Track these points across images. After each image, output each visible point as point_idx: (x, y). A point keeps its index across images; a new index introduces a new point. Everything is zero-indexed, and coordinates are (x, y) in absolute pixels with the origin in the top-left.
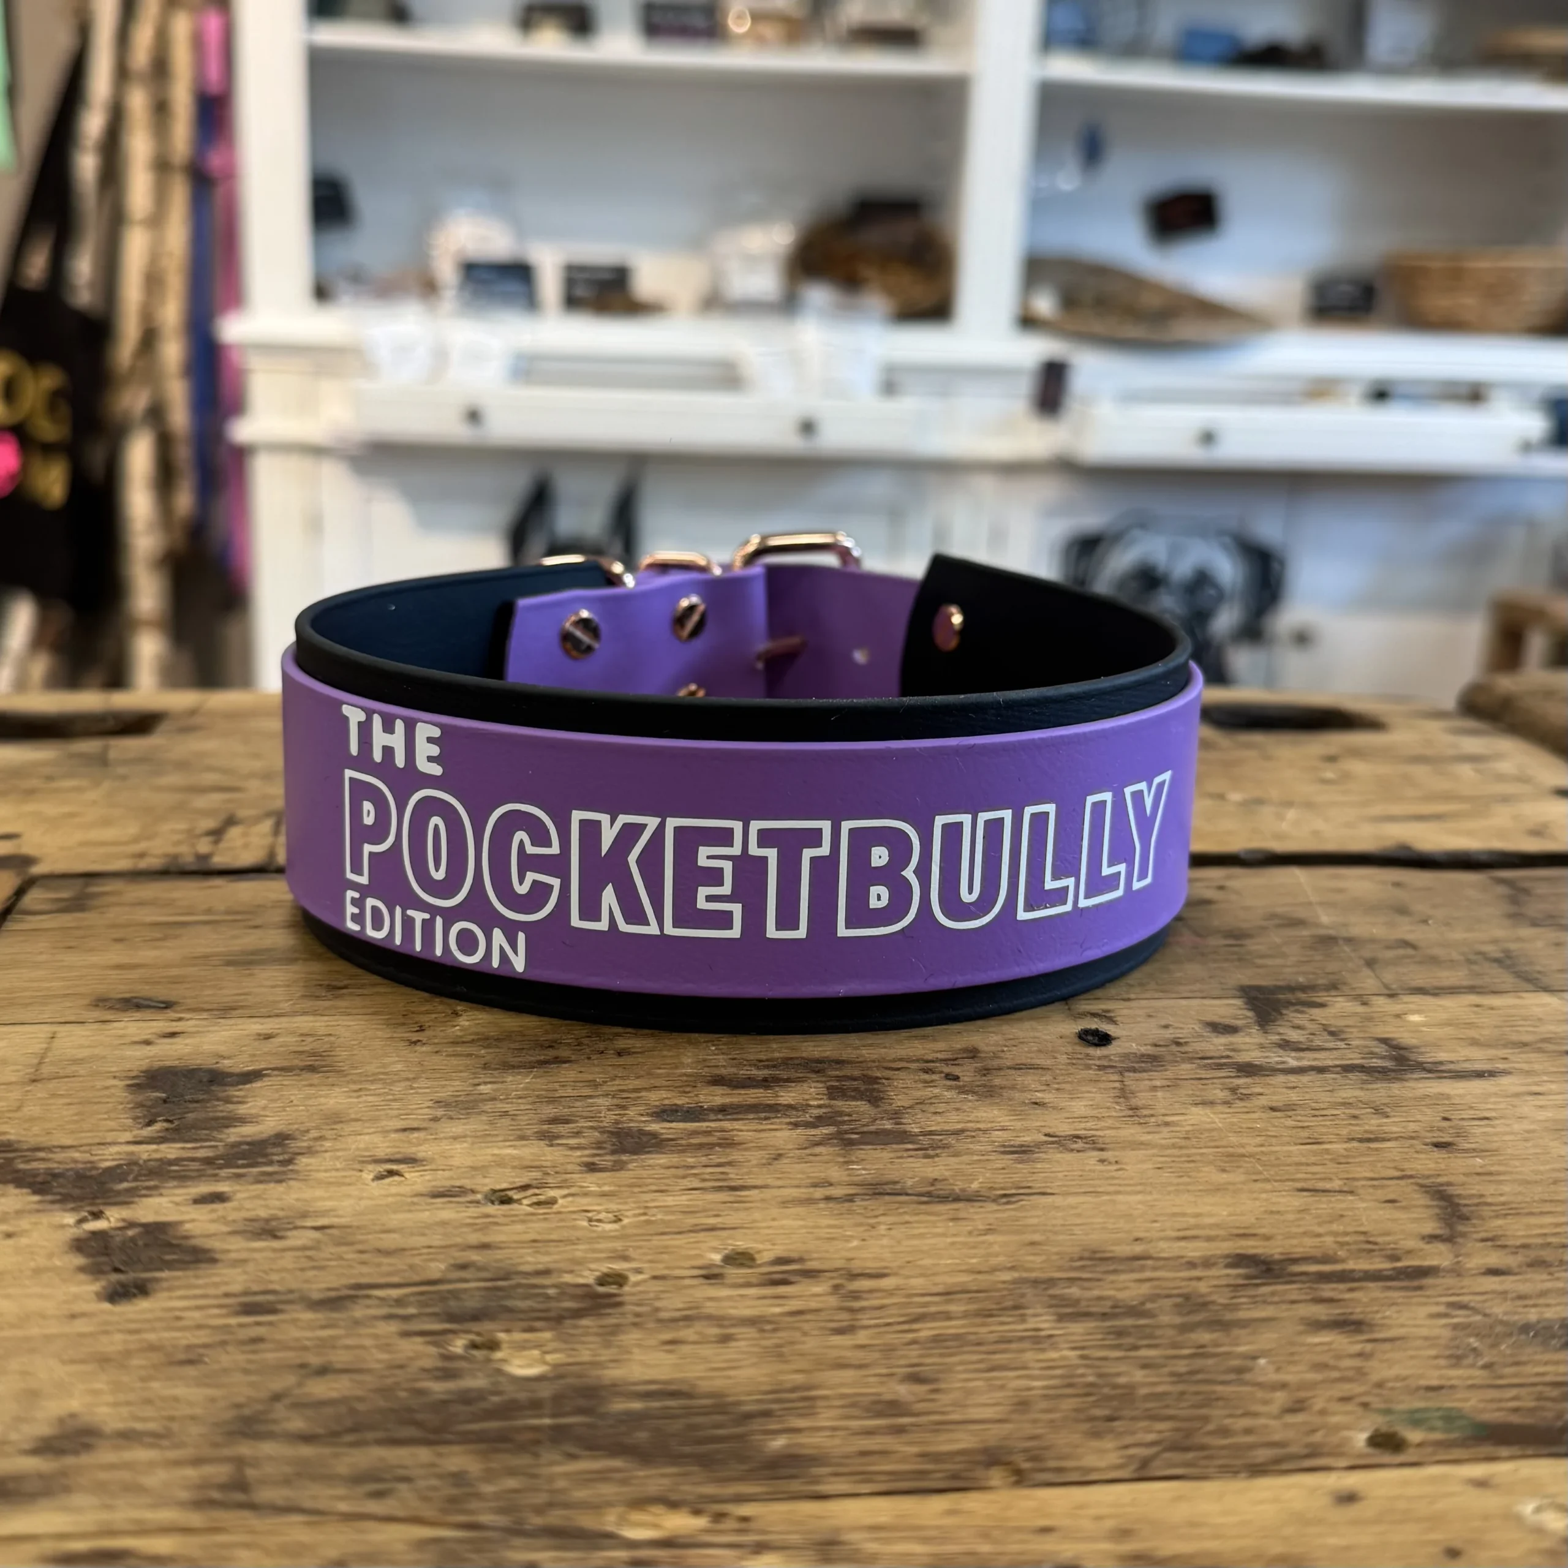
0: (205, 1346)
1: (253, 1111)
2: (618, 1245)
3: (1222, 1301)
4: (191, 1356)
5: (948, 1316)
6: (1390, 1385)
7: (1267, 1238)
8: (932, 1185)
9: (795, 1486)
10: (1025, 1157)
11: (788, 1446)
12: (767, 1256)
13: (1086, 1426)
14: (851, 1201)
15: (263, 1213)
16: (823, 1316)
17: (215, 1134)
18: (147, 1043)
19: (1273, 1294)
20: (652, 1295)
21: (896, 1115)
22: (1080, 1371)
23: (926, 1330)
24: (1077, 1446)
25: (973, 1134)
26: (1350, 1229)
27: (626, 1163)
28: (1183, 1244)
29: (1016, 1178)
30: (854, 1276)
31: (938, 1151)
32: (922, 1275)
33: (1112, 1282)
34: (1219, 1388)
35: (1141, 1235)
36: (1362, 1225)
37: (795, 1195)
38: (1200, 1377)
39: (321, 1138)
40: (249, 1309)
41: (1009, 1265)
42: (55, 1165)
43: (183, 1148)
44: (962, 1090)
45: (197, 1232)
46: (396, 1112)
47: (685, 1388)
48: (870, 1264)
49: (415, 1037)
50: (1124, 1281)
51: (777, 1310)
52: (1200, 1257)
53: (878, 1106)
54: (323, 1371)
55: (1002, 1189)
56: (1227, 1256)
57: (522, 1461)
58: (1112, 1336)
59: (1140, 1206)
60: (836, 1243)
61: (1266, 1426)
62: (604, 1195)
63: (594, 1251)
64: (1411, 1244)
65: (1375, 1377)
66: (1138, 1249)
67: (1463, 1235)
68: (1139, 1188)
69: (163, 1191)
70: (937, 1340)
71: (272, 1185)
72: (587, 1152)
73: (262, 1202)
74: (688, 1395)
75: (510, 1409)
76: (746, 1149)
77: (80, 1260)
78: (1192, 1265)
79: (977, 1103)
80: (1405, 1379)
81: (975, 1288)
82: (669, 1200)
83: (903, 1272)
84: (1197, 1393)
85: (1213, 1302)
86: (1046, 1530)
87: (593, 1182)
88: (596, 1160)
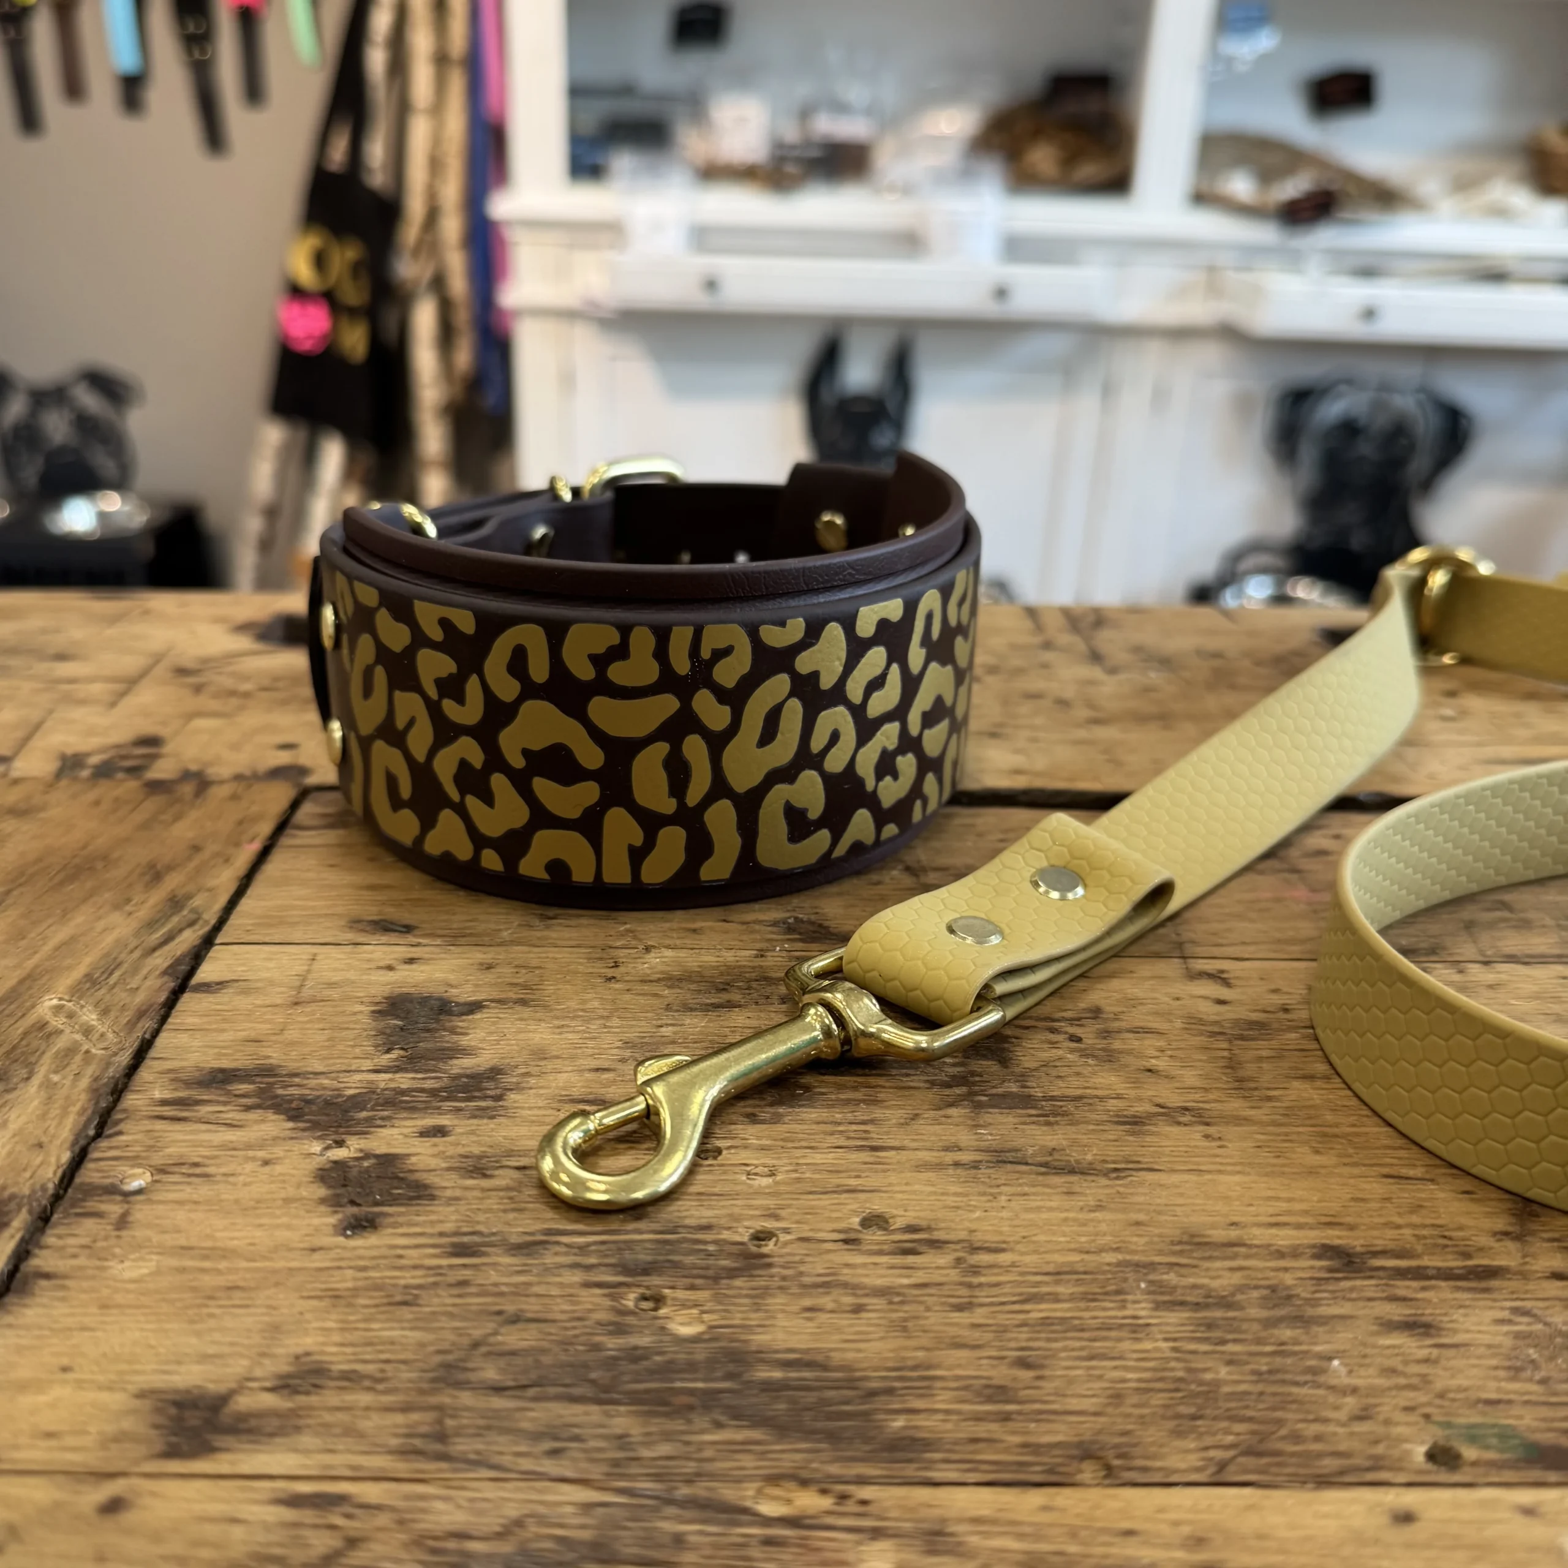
0: (420, 1287)
1: (473, 1044)
2: (771, 1202)
3: (1304, 1295)
4: (409, 1298)
5: (1056, 1298)
6: (1452, 1395)
7: (1352, 1228)
8: (1051, 1155)
9: (910, 1471)
10: (1137, 1128)
11: (905, 1428)
12: (899, 1223)
13: (1171, 1424)
14: (976, 1168)
15: (476, 1150)
16: (946, 1290)
17: (441, 1065)
18: (390, 968)
19: (1352, 1289)
20: (797, 1258)
21: (1022, 1078)
22: (1173, 1364)
23: (1038, 1311)
24: (1161, 1446)
25: (1090, 1101)
26: (1428, 1221)
27: (782, 1115)
28: (1273, 1231)
29: (1127, 1151)
30: (975, 1249)
31: (1058, 1119)
32: (1036, 1252)
33: (1207, 1269)
34: (1295, 1390)
35: (1235, 1219)
36: (1439, 1217)
37: (927, 1158)
38: (1279, 1376)
39: (527, 1074)
40: (461, 1250)
41: (1115, 1246)
42: (307, 1092)
43: (414, 1079)
44: (1085, 1054)
45: (421, 1166)
46: (590, 1051)
47: (820, 1358)
48: (989, 1237)
49: (610, 973)
50: (1218, 1269)
51: (905, 1281)
52: (1287, 1247)
53: (1007, 1067)
54: (516, 1319)
55: (1114, 1162)
56: (1314, 1246)
57: (678, 1425)
58: (1202, 1329)
59: (1238, 1188)
60: (960, 1212)
61: (1335, 1434)
62: (763, 1148)
63: (750, 1207)
64: (1484, 1240)
65: (1439, 1385)
66: (1233, 1234)
67: (1532, 1233)
68: (1239, 1168)
69: (397, 1123)
70: (1046, 1322)
71: (485, 1121)
73: (475, 1138)
74: (825, 1368)
75: (668, 1370)
76: (887, 1108)
77: (322, 1191)
78: (1280, 1254)
79: (1096, 1068)
80: (1466, 1390)
81: (1082, 1269)
82: (818, 1158)
83: (1019, 1247)
84: (1275, 1394)
85: (1298, 1296)
86: (1129, 1533)
87: (751, 1134)
88: (756, 1112)
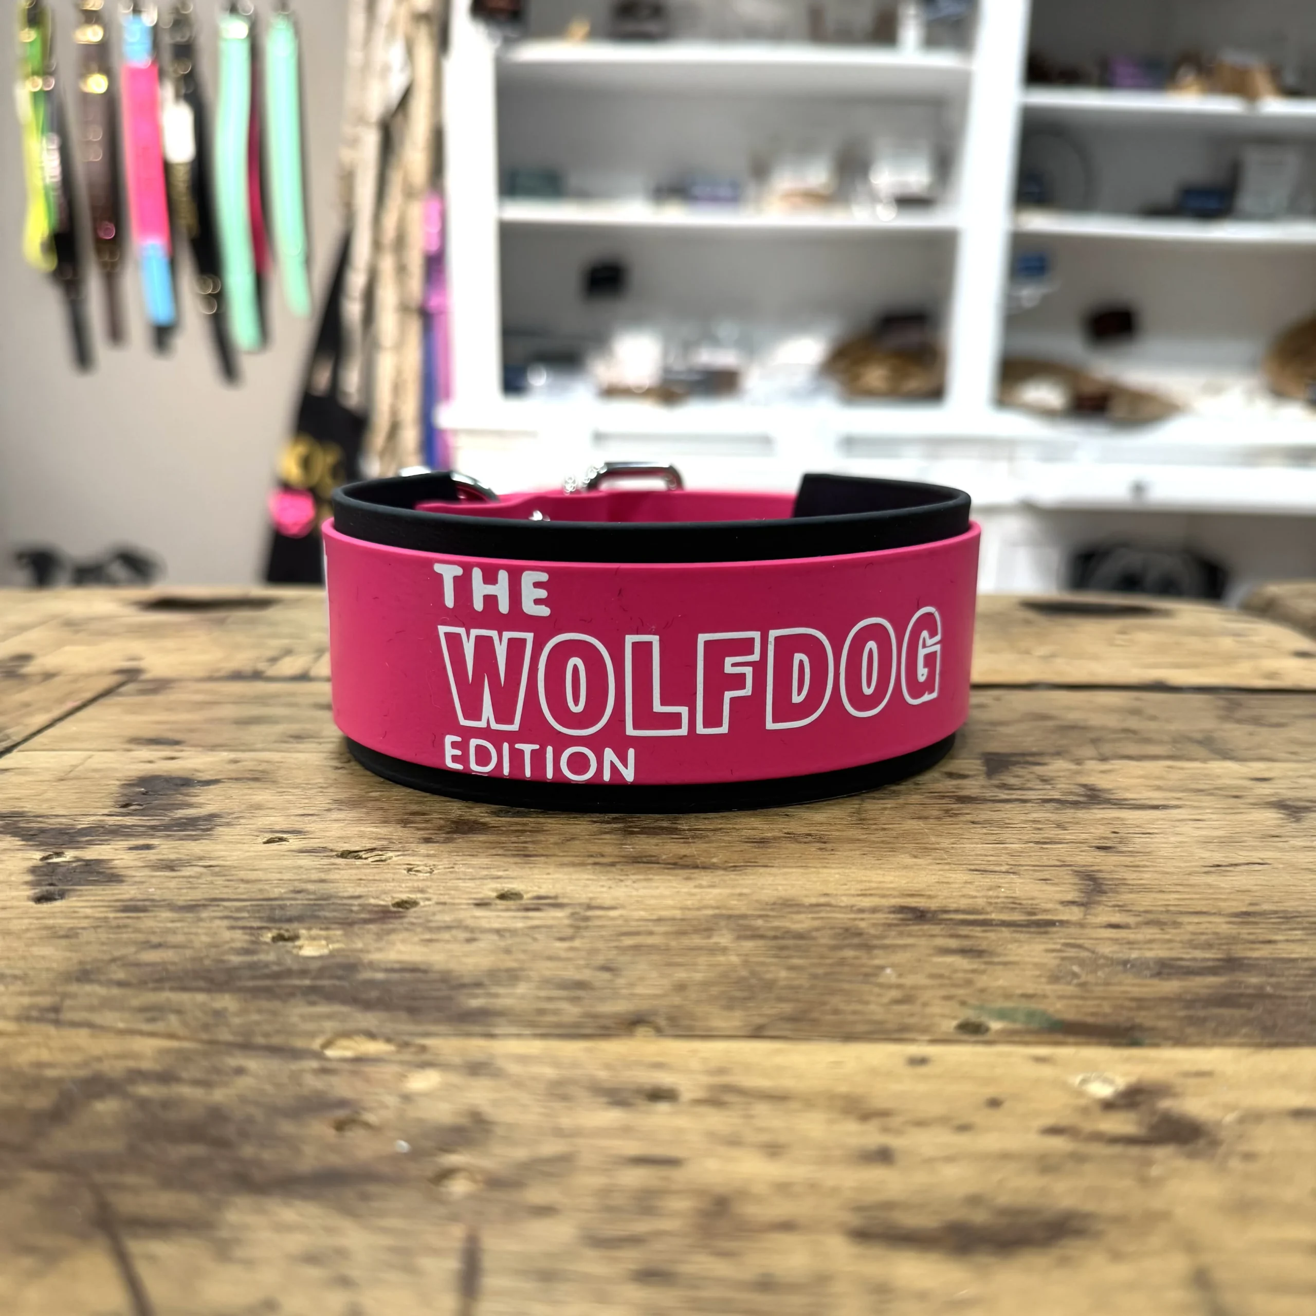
1: (201, 801)
3: (875, 933)
4: (70, 934)
6: (990, 991)
8: (681, 859)
10: (762, 845)
12: (532, 895)
16: (554, 930)
17: (165, 813)
19: (919, 930)
20: (431, 913)
27: (457, 839)
28: (860, 898)
29: (749, 857)
30: (591, 908)
31: (696, 840)
32: (644, 909)
33: (792, 918)
35: (826, 891)
36: (1014, 893)
37: (572, 860)
39: (240, 817)
40: (128, 909)
41: (716, 906)
43: (140, 820)
45: (120, 865)
46: (303, 805)
48: (607, 902)
50: (801, 919)
52: (870, 907)
56: (893, 907)
62: (428, 856)
65: (980, 985)
66: (823, 900)
69: (110, 842)
72: (430, 831)
76: (549, 834)
78: (861, 911)
80: (1005, 988)
81: (681, 918)
83: (630, 907)
85: (868, 934)
87: (423, 849)
88: (433, 837)
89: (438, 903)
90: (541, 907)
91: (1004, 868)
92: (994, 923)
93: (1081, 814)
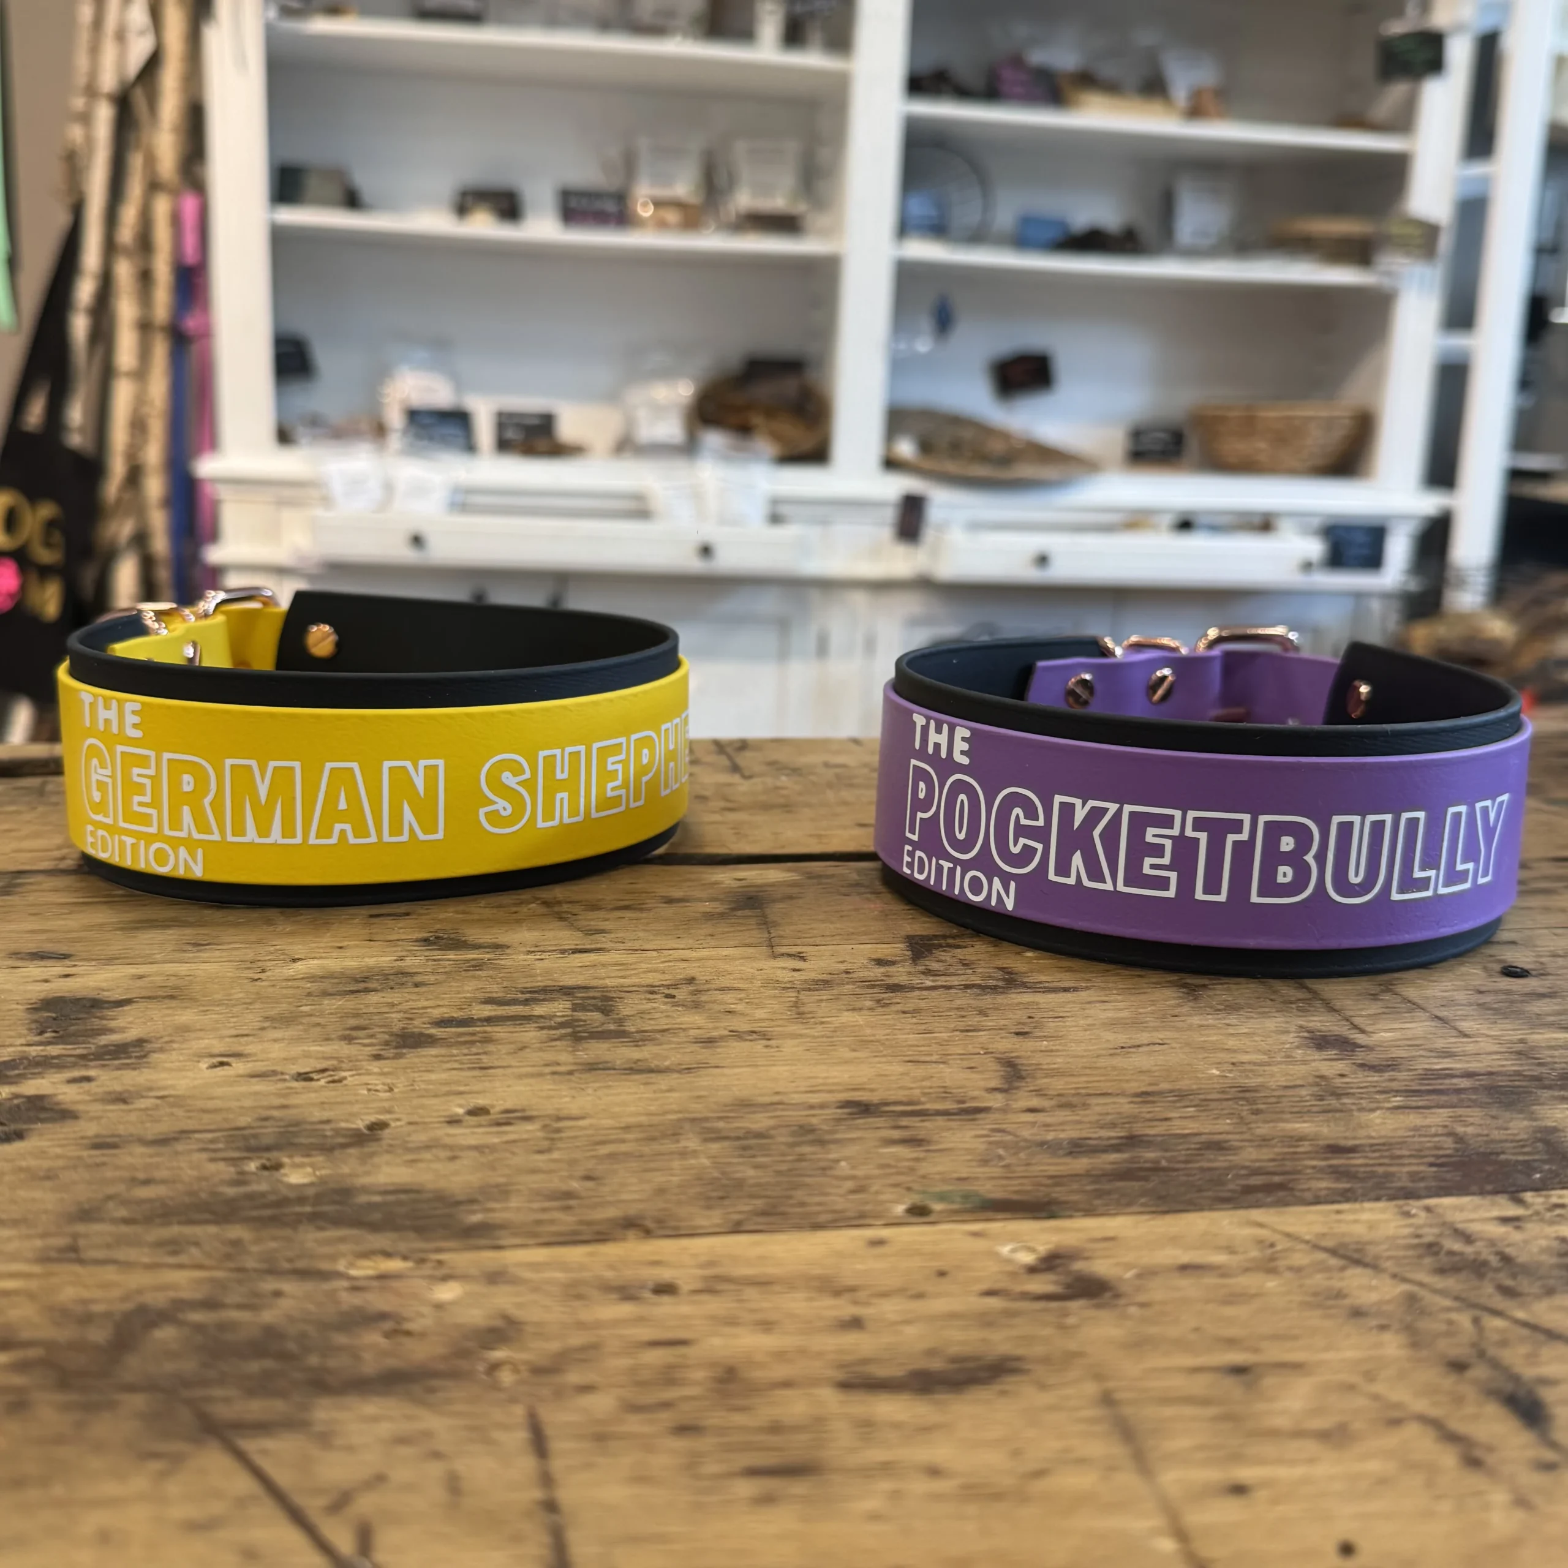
1: (121, 1025)
2: (387, 1105)
3: (826, 1128)
5: (621, 1142)
6: (931, 1177)
7: (872, 1090)
8: (635, 1063)
10: (709, 1045)
12: (498, 1109)
13: (703, 1203)
14: (571, 1074)
15: (118, 1088)
16: (531, 1143)
17: (89, 1039)
18: (47, 981)
19: (865, 1124)
20: (405, 1134)
21: (620, 1021)
22: (709, 1171)
23: (605, 1150)
24: (693, 1214)
25: (675, 1031)
27: (405, 1054)
28: (810, 1095)
29: (700, 1058)
30: (560, 1119)
31: (646, 1043)
32: (611, 1117)
33: (750, 1119)
34: (806, 1179)
35: (781, 1090)
36: (945, 1082)
37: (530, 1071)
38: (796, 1173)
39: (172, 1042)
41: (677, 1110)
43: (64, 1049)
44: (676, 1004)
45: (67, 1100)
46: (232, 1025)
47: (415, 1187)
48: (574, 1111)
49: (257, 976)
50: (759, 1118)
51: (498, 1141)
52: (819, 1103)
53: (608, 1015)
55: (687, 1064)
56: (839, 1102)
58: (739, 1150)
59: (785, 1073)
60: (552, 1099)
62: (383, 1074)
63: (368, 1108)
64: (976, 1093)
65: (922, 1172)
66: (776, 1098)
67: (1018, 1088)
68: (789, 1062)
69: (45, 1075)
70: (611, 1156)
71: (128, 1072)
72: (377, 1047)
73: (119, 1082)
76: (500, 1044)
78: (812, 1107)
79: (684, 1012)
80: (943, 1173)
81: (648, 1124)
82: (433, 1077)
83: (597, 1115)
85: (820, 1129)
86: (656, 1263)
87: (375, 1067)
88: (382, 1053)
89: (410, 1123)
90: (512, 1121)
91: (934, 1058)
92: (930, 1112)
93: (1000, 999)
